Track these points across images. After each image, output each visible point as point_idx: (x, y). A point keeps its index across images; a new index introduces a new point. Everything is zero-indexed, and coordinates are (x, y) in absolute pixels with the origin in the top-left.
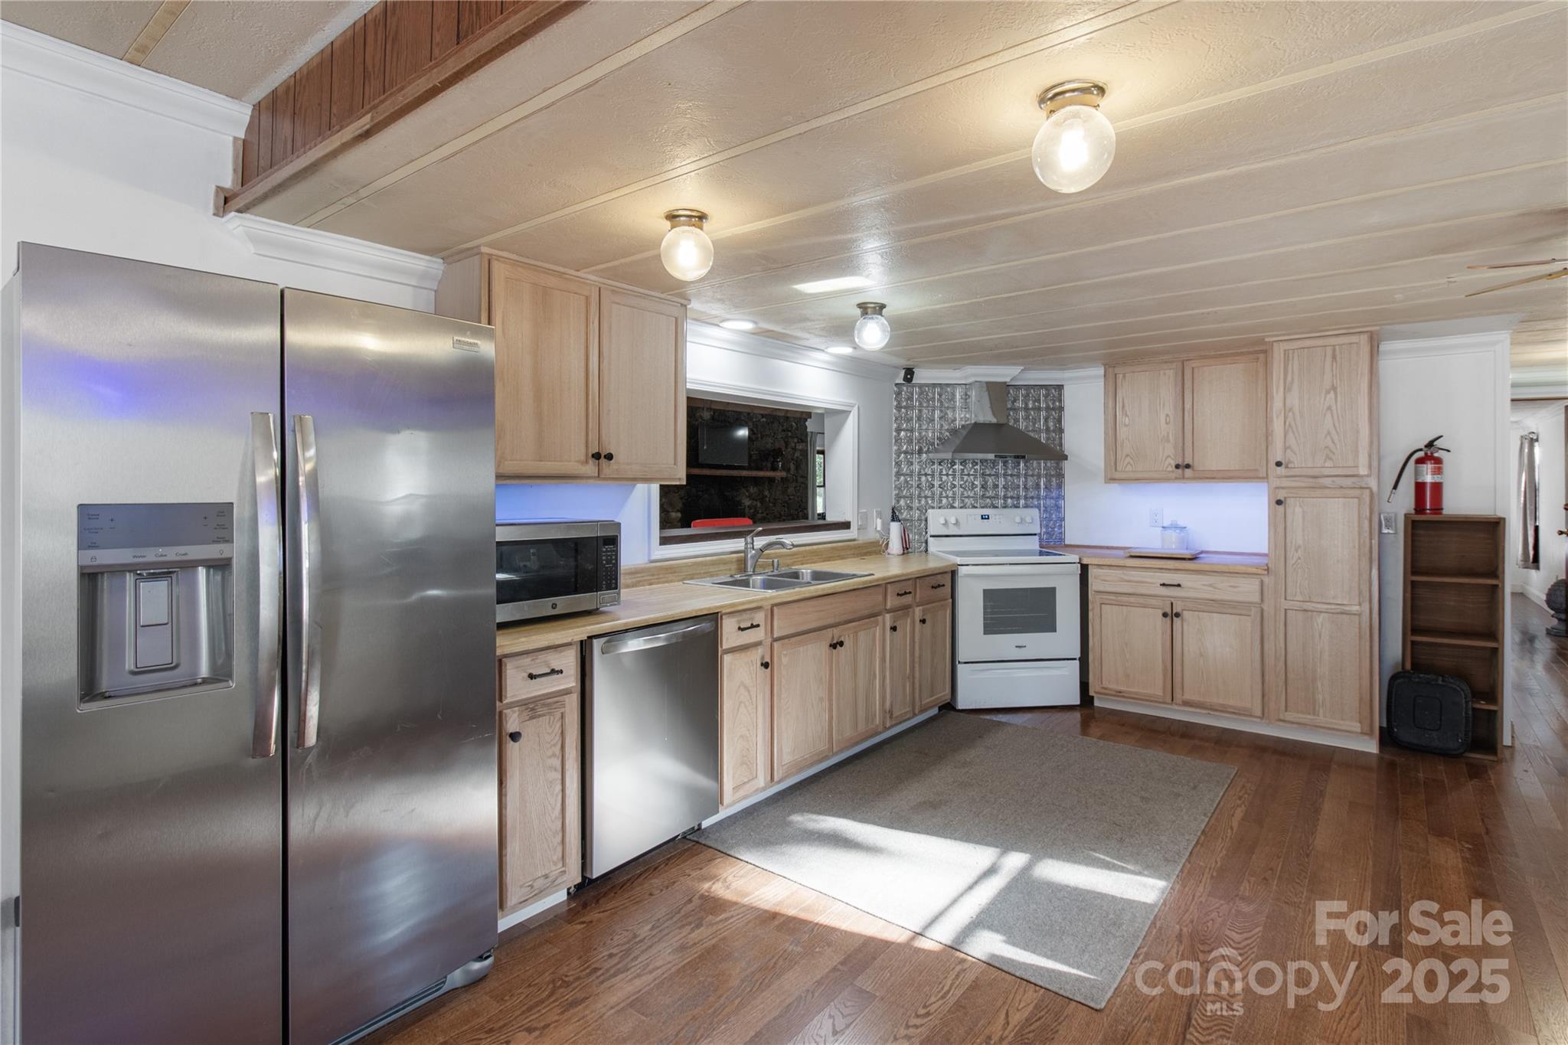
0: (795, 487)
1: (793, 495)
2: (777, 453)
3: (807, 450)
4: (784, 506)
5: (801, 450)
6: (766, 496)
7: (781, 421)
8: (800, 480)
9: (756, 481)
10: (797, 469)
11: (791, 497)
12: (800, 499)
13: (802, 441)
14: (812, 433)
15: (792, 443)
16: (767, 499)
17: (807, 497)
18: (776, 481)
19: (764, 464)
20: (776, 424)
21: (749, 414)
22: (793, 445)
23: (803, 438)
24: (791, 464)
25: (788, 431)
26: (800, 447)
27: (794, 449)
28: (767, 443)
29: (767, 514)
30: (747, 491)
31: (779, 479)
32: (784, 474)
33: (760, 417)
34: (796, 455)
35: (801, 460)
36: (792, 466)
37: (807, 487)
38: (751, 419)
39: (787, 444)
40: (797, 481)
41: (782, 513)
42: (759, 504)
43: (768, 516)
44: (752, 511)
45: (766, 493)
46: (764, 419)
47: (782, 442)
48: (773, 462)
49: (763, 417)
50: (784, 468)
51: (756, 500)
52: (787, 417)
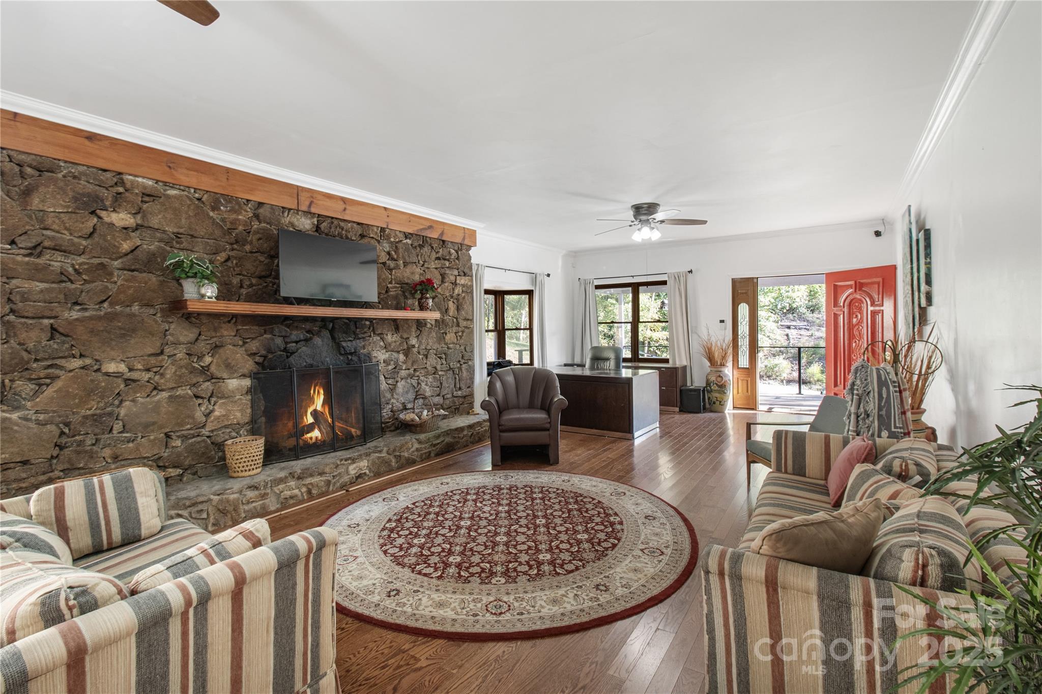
0: (456, 333)
1: (453, 343)
2: (426, 286)
3: (473, 286)
4: (440, 358)
5: (463, 286)
6: (413, 346)
7: (435, 246)
8: (463, 323)
9: (396, 325)
10: (458, 309)
11: (451, 346)
12: (462, 347)
13: (465, 275)
14: (478, 265)
15: (451, 275)
16: (415, 350)
17: (472, 345)
18: (429, 326)
19: (410, 302)
20: (426, 249)
21: (383, 230)
22: (452, 278)
23: (466, 270)
24: (451, 303)
25: (445, 259)
26: (462, 282)
27: (455, 284)
28: (413, 273)
29: (415, 370)
30: (382, 339)
31: (433, 323)
32: (437, 315)
33: (401, 236)
34: (456, 292)
35: (464, 298)
36: (452, 306)
37: (472, 332)
38: (388, 237)
39: (443, 276)
40: (458, 325)
41: (439, 367)
42: (402, 357)
43: (417, 373)
44: (390, 367)
45: (413, 341)
46: (409, 241)
47: (437, 273)
48: (421, 299)
49: (406, 238)
50: (438, 307)
51: (398, 352)
52: (444, 241)
